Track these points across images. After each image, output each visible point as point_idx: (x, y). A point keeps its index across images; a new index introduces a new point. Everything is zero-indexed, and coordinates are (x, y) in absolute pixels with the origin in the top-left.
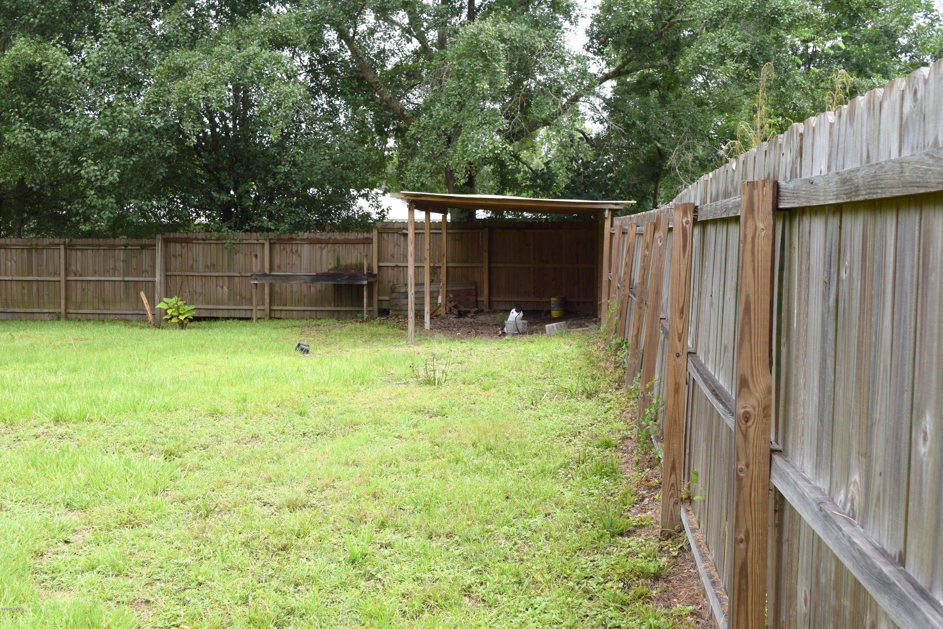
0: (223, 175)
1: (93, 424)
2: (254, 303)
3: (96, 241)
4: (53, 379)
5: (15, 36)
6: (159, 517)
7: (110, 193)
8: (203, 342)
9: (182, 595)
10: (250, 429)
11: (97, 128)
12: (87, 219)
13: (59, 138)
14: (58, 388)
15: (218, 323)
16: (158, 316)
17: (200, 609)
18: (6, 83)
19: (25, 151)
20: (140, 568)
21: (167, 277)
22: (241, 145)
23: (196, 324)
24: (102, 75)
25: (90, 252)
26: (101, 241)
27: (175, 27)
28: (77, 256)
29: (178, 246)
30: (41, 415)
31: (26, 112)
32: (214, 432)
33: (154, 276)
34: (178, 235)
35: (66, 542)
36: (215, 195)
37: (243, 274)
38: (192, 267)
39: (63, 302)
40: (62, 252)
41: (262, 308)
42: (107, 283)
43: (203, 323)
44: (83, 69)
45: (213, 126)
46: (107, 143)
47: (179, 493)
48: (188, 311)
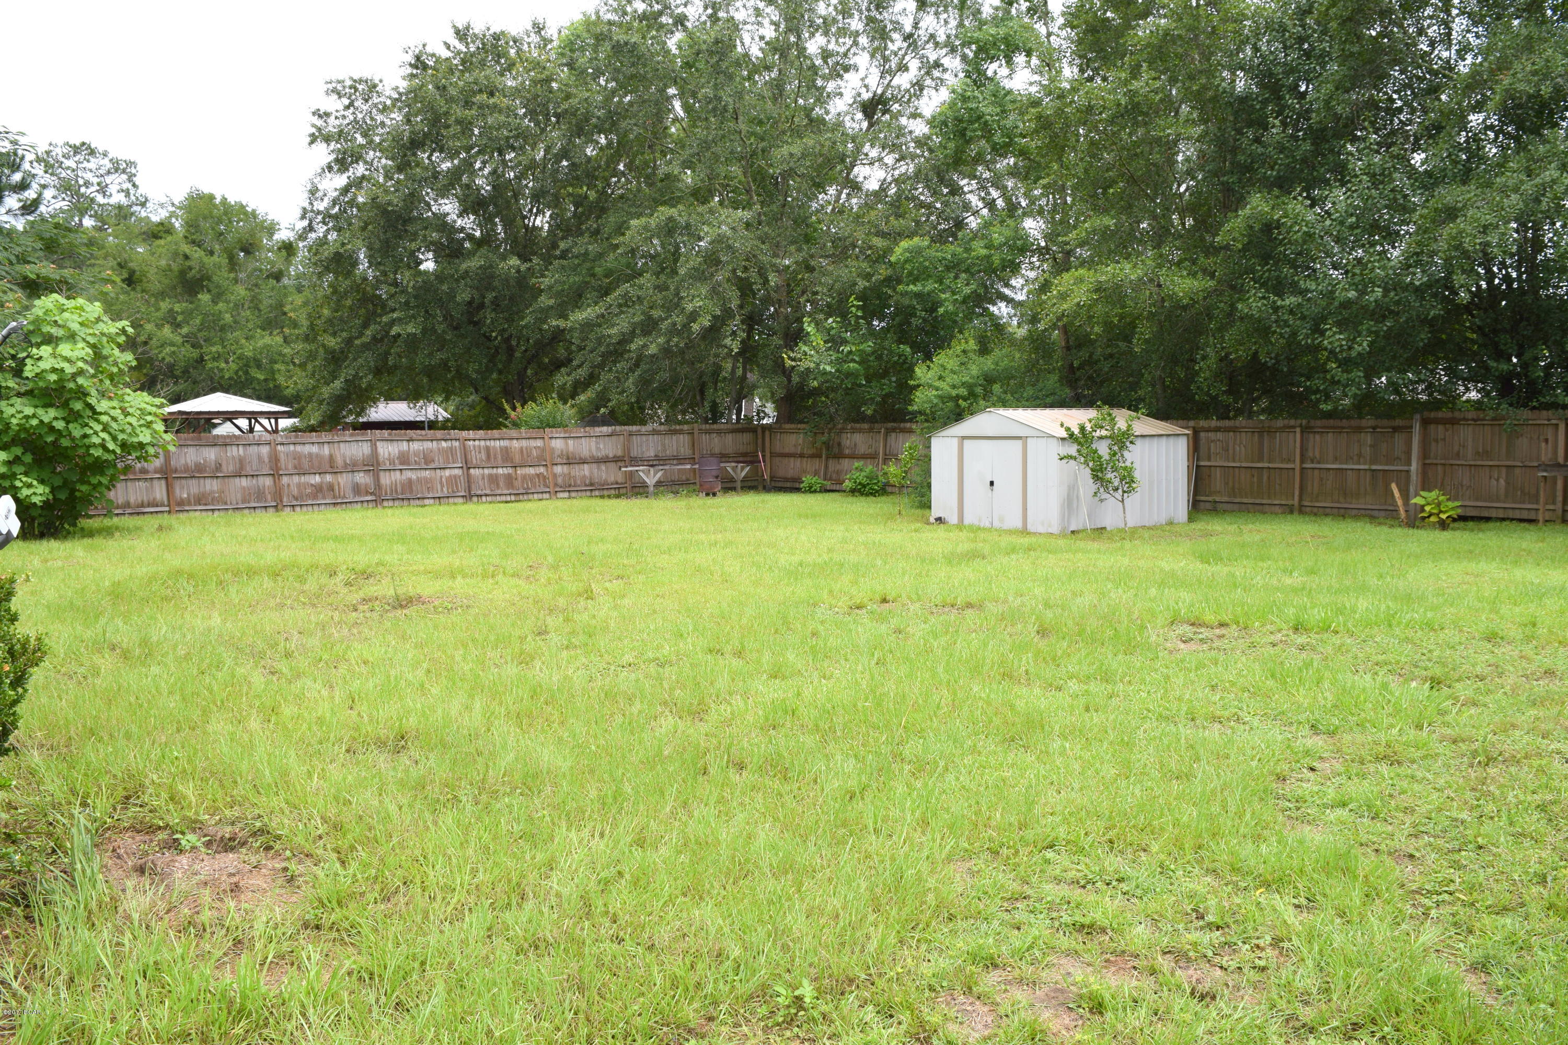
0: (1504, 338)
1: (1339, 636)
2: (1542, 500)
3: (1338, 423)
4: (1289, 581)
5: (1249, 193)
6: (1424, 758)
7: (1357, 365)
8: (1472, 548)
9: (1456, 857)
10: (1544, 660)
11: (1344, 289)
12: (1328, 397)
13: (1299, 304)
14: (1295, 591)
15: (1491, 525)
16: (1412, 513)
17: (1481, 879)
18: (1240, 246)
19: (1260, 322)
20: (1401, 815)
21: (1425, 467)
22: (1529, 299)
23: (1462, 524)
24: (1352, 227)
25: (1330, 435)
26: (1345, 423)
27: (1443, 159)
28: (1315, 440)
29: (1441, 428)
30: (1278, 620)
31: (1261, 277)
32: (1492, 661)
33: (1409, 464)
34: (1440, 415)
35: (1312, 769)
36: (1492, 364)
37: (1527, 463)
38: (1458, 454)
39: (1297, 493)
40: (1298, 436)
41: (1552, 507)
42: (1349, 472)
43: (1471, 524)
44: (1328, 222)
45: (1490, 276)
46: (1355, 307)
47: (1449, 731)
48: (1451, 508)
